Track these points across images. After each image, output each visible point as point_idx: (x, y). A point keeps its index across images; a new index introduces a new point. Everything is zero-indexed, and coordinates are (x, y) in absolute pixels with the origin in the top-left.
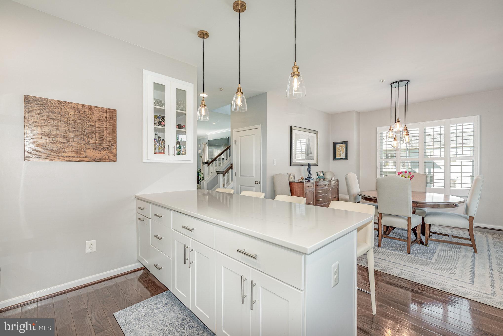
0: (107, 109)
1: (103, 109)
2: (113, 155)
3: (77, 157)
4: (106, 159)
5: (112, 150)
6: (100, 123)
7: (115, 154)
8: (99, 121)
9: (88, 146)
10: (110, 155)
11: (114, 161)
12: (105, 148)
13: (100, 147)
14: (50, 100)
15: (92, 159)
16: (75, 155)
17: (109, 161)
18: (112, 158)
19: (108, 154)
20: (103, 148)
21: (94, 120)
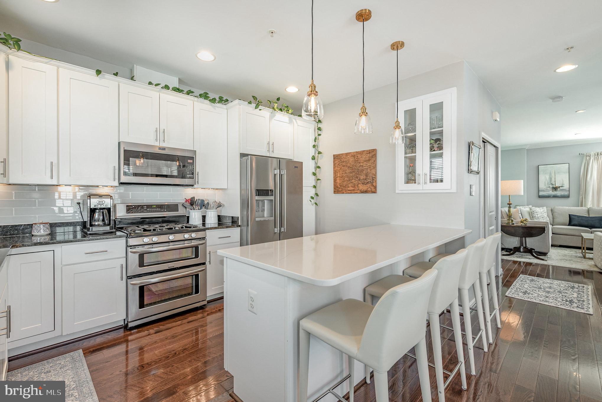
0: (370, 150)
1: (367, 151)
2: (373, 187)
3: (354, 190)
4: (370, 191)
5: (373, 183)
6: (365, 162)
7: (375, 186)
8: (366, 161)
9: (359, 182)
10: (372, 187)
11: (375, 192)
12: (368, 182)
13: (366, 181)
14: (342, 154)
15: (362, 191)
16: (353, 189)
17: (371, 192)
18: (373, 190)
19: (371, 187)
20: (367, 183)
21: (362, 161)
